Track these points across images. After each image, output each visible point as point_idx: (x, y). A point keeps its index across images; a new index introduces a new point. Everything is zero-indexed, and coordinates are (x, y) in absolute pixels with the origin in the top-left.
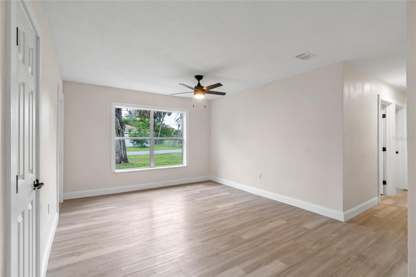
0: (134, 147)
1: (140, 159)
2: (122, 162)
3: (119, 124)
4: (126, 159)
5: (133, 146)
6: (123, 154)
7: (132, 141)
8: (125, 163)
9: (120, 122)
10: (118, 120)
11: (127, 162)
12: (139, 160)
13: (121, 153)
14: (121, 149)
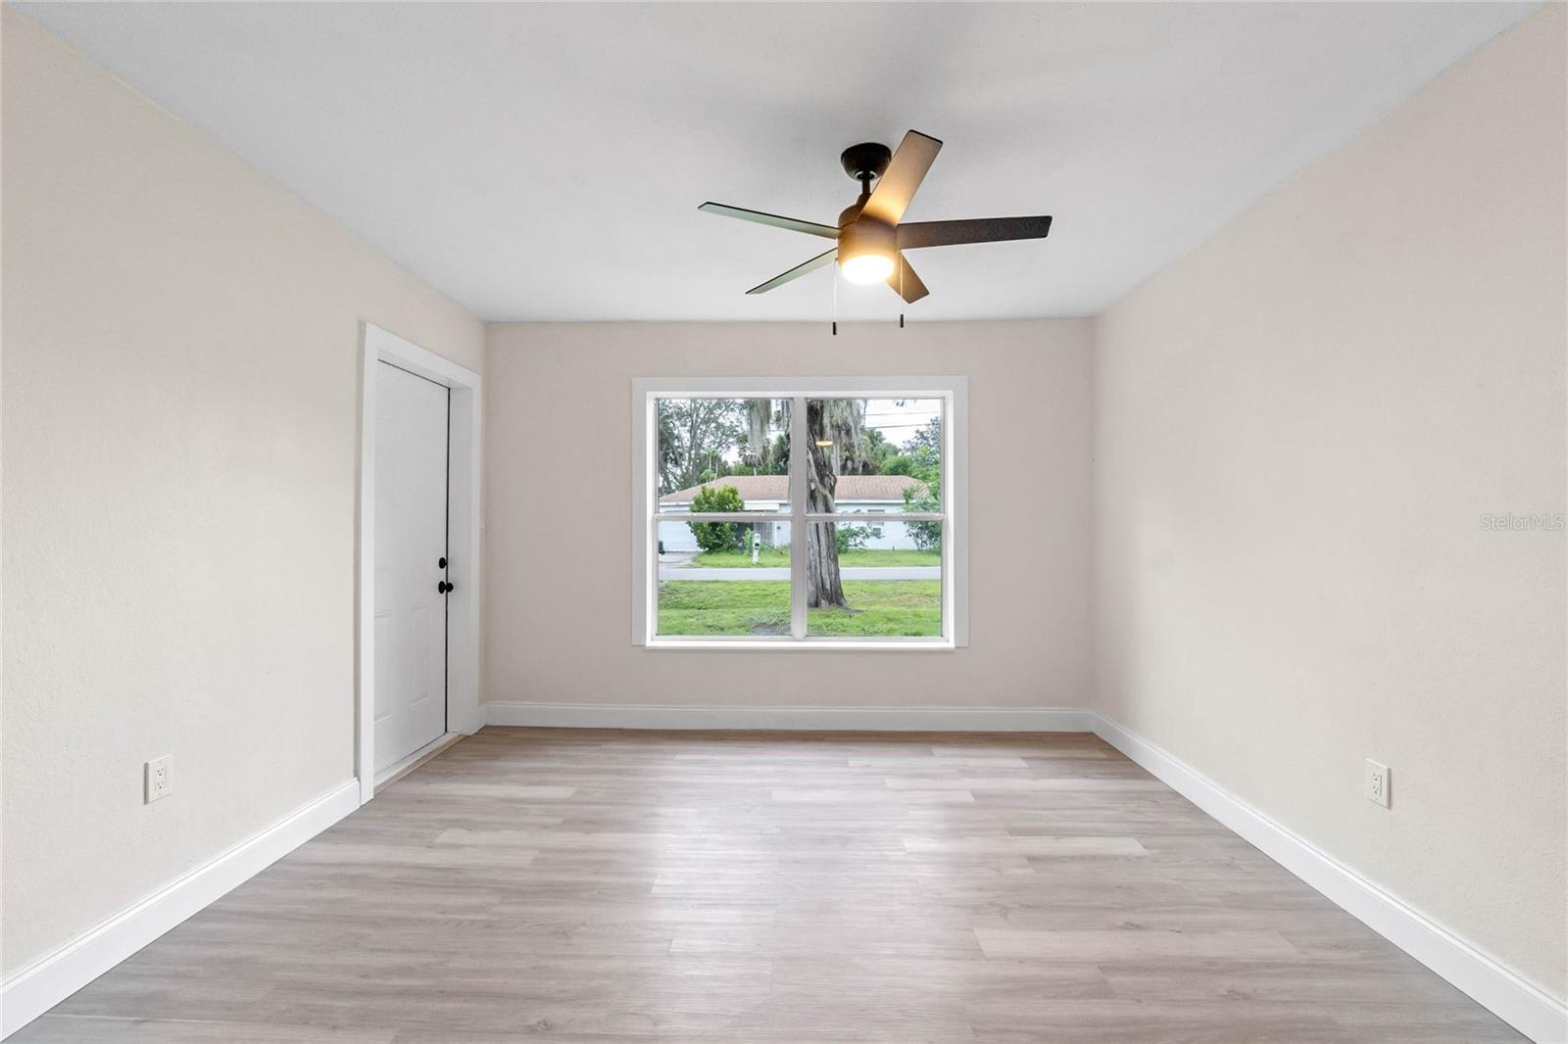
0: (919, 550)
1: (906, 596)
2: (823, 601)
3: (813, 468)
4: (836, 592)
5: (916, 548)
6: (826, 577)
7: (915, 531)
8: (834, 607)
9: (817, 465)
10: (811, 456)
11: (840, 604)
12: (901, 598)
13: (819, 571)
14: (820, 556)
